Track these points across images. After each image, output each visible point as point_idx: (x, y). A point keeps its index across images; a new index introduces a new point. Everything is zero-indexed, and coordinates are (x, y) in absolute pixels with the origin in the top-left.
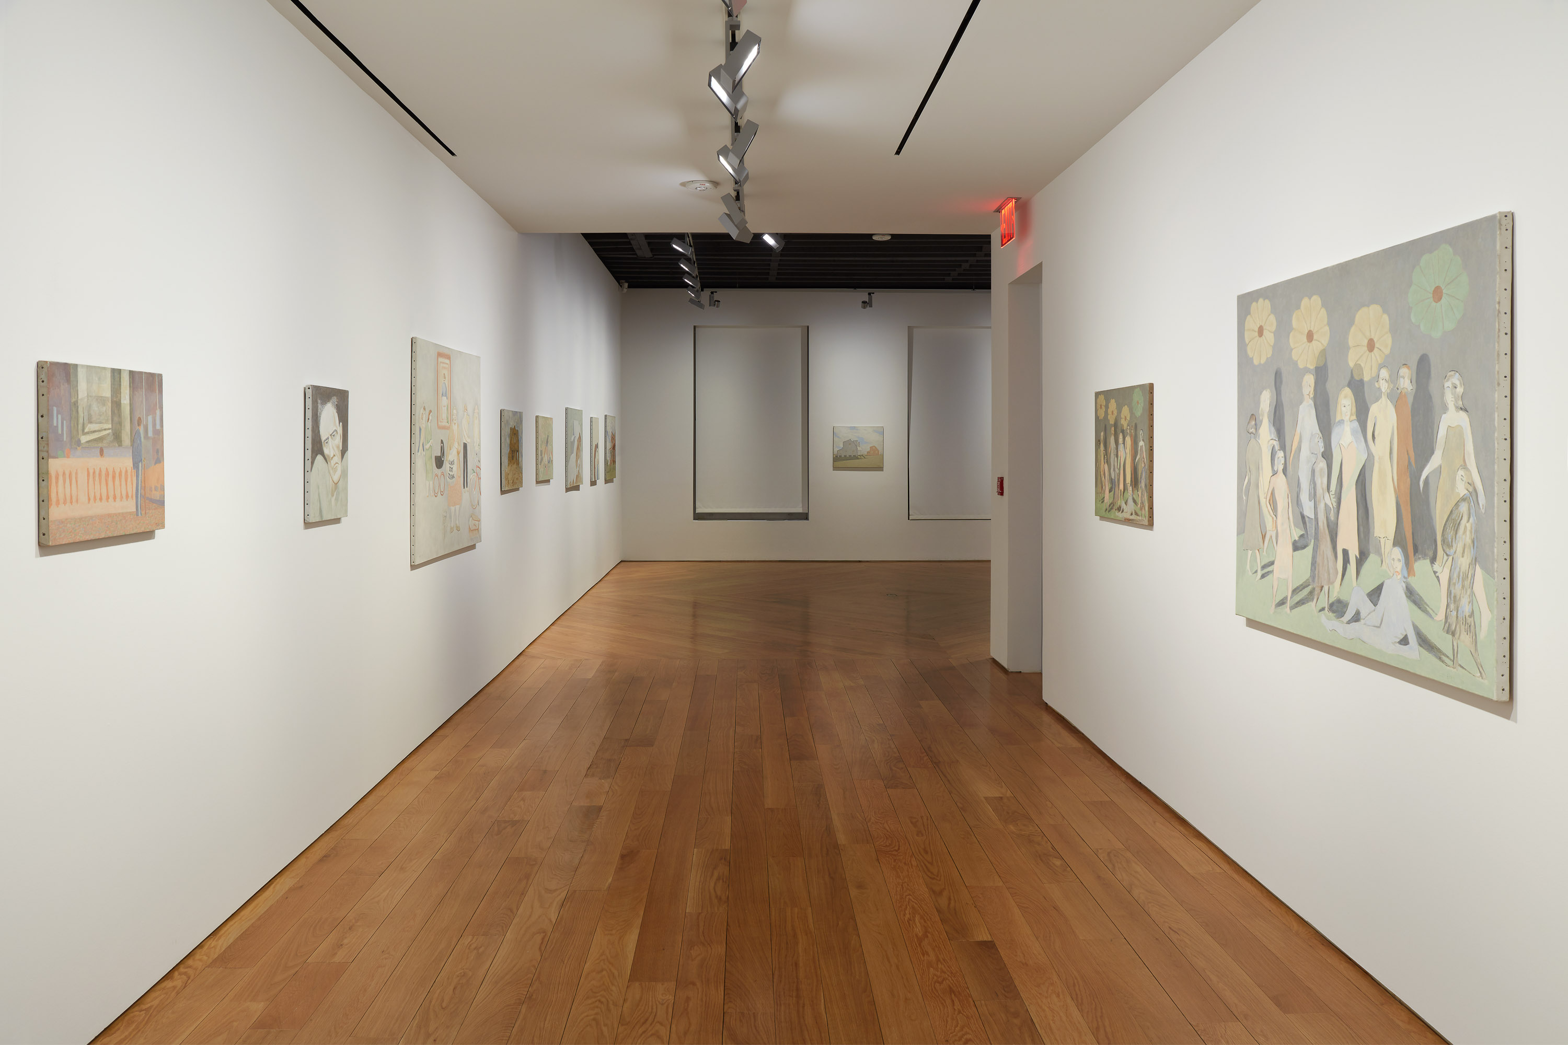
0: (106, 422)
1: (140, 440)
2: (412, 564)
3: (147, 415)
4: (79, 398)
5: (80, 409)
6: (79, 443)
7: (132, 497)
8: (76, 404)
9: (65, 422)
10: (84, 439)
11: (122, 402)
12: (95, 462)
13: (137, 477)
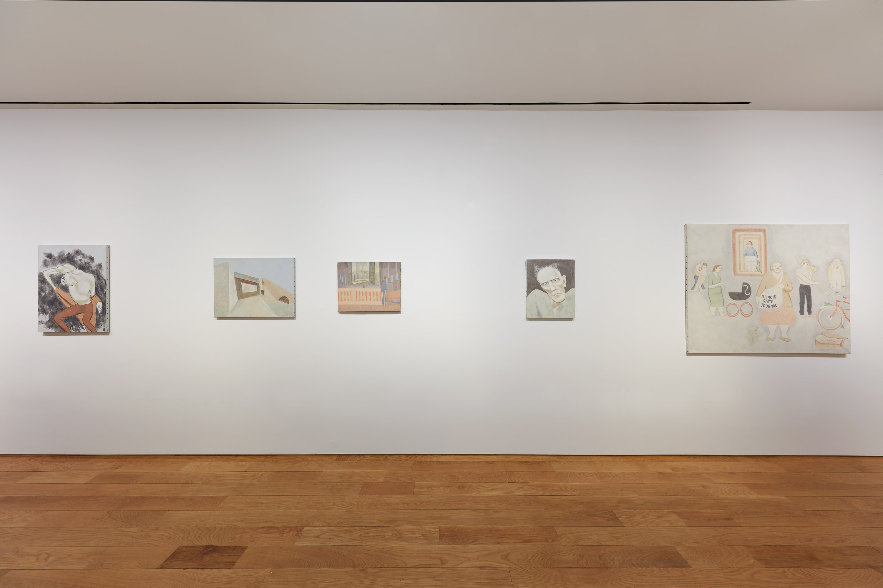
0: (367, 278)
1: (386, 283)
2: (687, 352)
3: (390, 275)
4: (352, 271)
5: (353, 275)
6: (352, 284)
7: (380, 300)
8: (351, 274)
9: (345, 279)
10: (354, 283)
11: (375, 272)
12: (360, 289)
13: (384, 295)
